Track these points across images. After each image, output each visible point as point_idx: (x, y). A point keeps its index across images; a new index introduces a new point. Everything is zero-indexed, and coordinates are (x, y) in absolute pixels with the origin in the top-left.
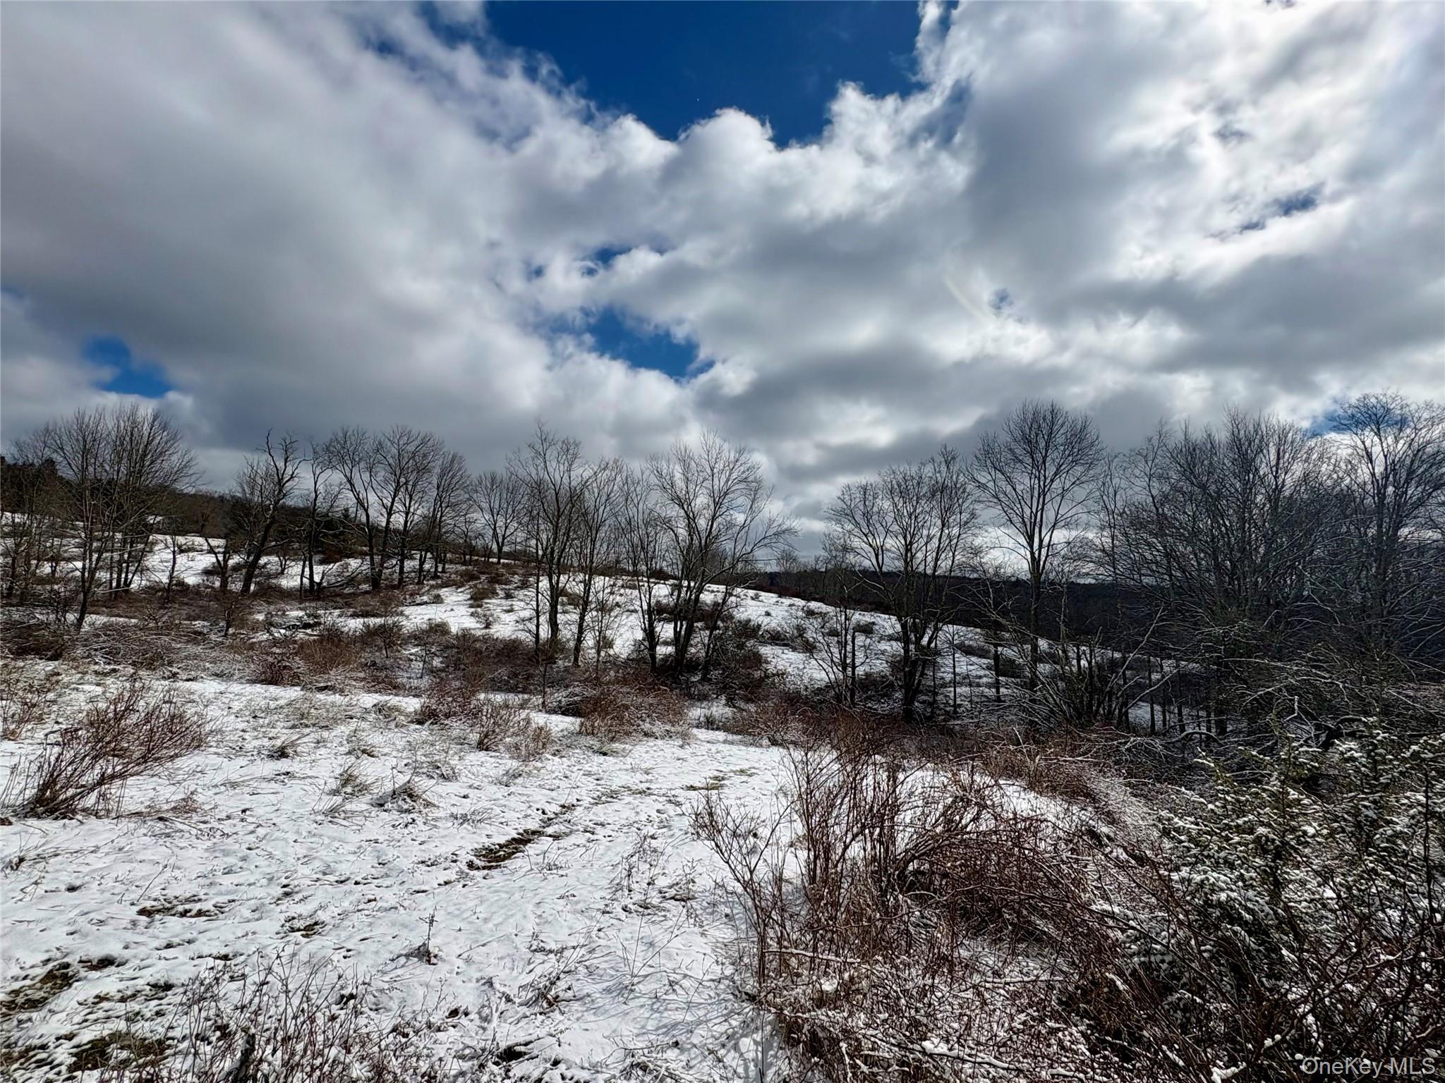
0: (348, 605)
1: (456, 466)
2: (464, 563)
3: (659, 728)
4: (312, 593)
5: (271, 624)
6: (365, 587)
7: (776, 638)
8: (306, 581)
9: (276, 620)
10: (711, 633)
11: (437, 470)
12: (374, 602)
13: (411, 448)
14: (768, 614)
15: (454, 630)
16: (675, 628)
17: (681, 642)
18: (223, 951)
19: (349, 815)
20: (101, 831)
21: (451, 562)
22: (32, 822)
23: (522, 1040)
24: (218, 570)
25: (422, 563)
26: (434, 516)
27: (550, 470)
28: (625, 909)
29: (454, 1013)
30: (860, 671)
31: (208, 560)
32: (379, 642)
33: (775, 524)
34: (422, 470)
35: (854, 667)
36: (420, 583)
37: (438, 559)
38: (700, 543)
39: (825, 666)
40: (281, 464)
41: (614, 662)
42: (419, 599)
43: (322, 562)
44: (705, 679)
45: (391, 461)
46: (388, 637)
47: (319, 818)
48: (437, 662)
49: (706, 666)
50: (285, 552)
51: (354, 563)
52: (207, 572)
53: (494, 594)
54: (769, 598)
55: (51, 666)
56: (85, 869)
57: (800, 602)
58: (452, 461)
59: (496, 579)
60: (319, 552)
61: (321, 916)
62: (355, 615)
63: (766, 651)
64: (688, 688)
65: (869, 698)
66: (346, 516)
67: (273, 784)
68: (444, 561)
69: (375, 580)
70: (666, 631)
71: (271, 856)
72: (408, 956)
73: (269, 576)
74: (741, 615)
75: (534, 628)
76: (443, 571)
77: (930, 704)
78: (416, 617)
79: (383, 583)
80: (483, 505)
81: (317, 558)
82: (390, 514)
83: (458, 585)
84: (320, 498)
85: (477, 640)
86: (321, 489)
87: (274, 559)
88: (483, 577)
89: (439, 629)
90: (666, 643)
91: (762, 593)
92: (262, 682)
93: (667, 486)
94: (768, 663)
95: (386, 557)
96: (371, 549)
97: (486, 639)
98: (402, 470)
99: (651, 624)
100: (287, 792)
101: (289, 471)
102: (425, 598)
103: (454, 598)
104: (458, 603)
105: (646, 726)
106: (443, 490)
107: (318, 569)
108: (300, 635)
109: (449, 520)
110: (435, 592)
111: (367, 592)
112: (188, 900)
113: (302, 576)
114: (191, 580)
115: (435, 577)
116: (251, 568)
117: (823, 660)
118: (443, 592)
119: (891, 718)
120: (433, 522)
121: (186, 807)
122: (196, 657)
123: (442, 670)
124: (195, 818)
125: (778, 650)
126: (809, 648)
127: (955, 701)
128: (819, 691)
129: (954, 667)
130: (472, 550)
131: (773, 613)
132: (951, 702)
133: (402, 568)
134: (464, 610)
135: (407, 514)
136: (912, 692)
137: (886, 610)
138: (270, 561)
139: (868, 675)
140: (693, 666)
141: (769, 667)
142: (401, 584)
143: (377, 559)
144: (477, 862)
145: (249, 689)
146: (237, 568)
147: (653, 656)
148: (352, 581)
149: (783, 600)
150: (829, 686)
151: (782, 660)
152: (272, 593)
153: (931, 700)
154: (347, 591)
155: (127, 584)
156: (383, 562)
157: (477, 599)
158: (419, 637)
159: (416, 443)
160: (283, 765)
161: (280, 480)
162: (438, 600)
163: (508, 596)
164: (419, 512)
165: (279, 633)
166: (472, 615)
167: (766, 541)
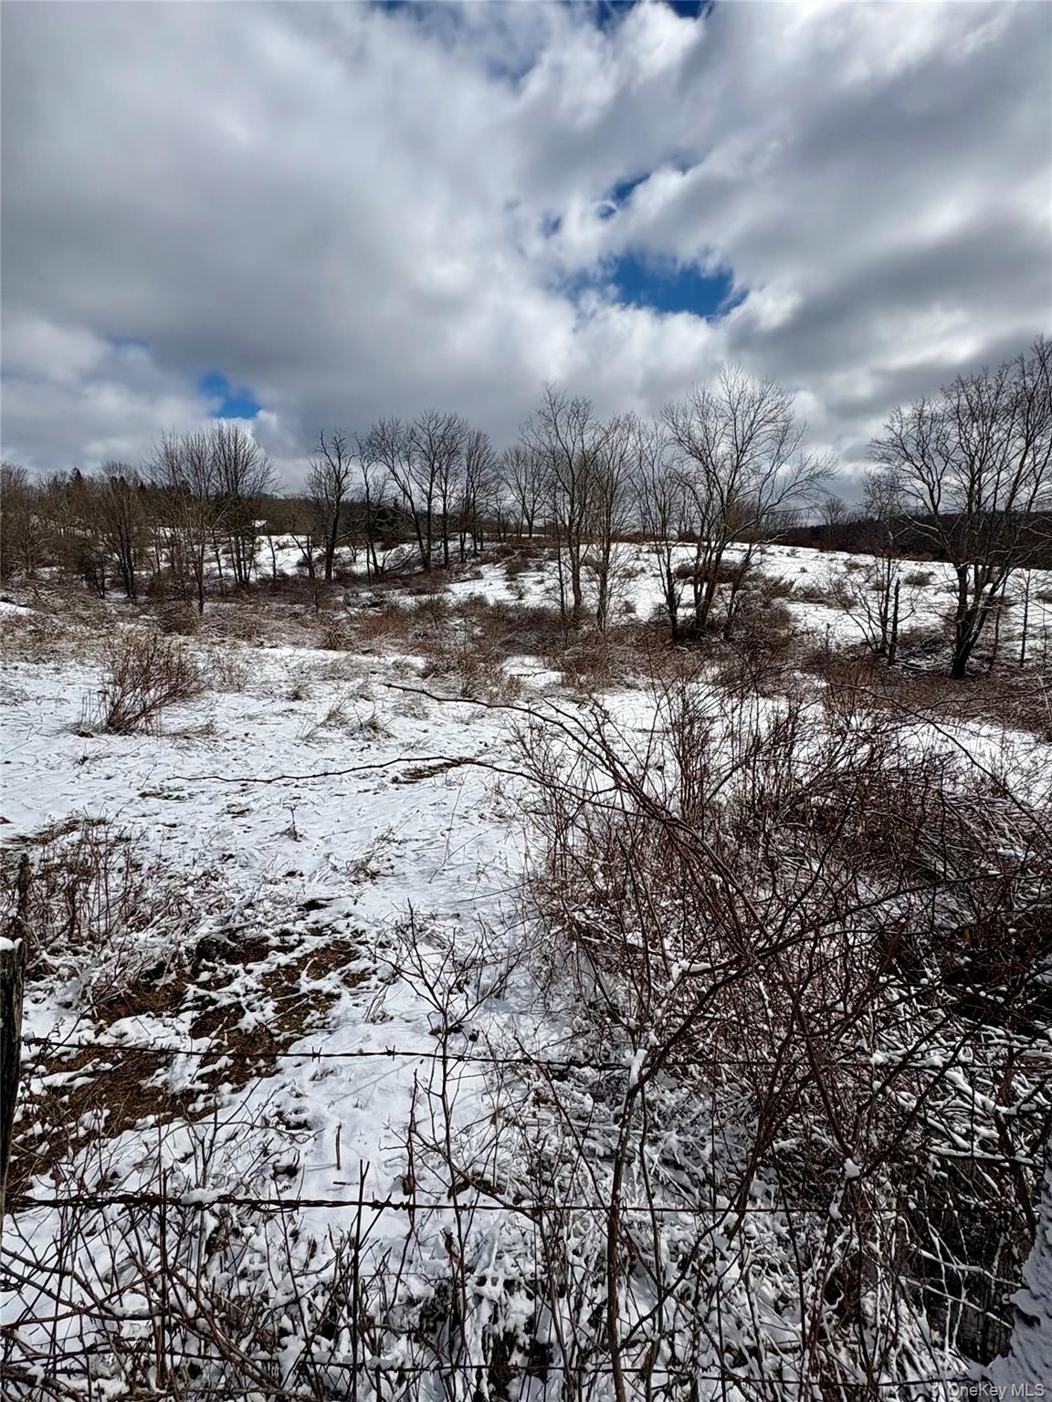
0: (406, 585)
1: (481, 444)
2: (499, 541)
3: (643, 680)
4: (378, 577)
5: (349, 605)
6: (419, 568)
7: (811, 596)
8: (372, 566)
9: (352, 600)
10: (734, 593)
11: (465, 451)
12: (426, 581)
13: (440, 432)
14: (804, 570)
15: (491, 602)
16: (696, 590)
17: (702, 605)
18: (173, 822)
19: (320, 741)
20: (146, 744)
21: (488, 540)
22: (106, 736)
23: (325, 896)
24: (306, 562)
25: (462, 543)
26: (468, 497)
27: (562, 436)
28: (481, 816)
29: (291, 874)
30: (903, 626)
31: (297, 555)
32: (430, 616)
33: (808, 467)
34: (452, 452)
35: (896, 622)
36: (463, 561)
37: (476, 538)
38: (722, 498)
39: (861, 621)
40: (336, 461)
41: (634, 625)
42: (462, 576)
43: (383, 549)
44: (728, 639)
45: (424, 447)
46: (435, 611)
47: (298, 741)
48: (477, 631)
49: (727, 626)
50: (352, 543)
51: (407, 547)
52: (300, 564)
53: (527, 568)
54: (807, 554)
55: (182, 639)
56: (122, 767)
57: (845, 556)
58: (478, 440)
59: (527, 554)
60: (378, 540)
61: (253, 805)
62: (411, 594)
63: (796, 609)
64: (710, 648)
65: (913, 655)
66: (396, 505)
67: (280, 718)
68: (481, 540)
69: (425, 561)
70: (687, 593)
71: (247, 765)
72: (282, 833)
73: (345, 564)
74: (771, 571)
75: (558, 596)
76: (482, 550)
77: (990, 660)
78: (459, 591)
79: (433, 564)
80: (511, 482)
81: (378, 545)
82: (430, 500)
83: (495, 561)
84: (371, 492)
85: (509, 609)
86: (371, 482)
87: (346, 549)
88: (517, 552)
89: (478, 602)
90: (688, 605)
91: (800, 549)
92: (324, 648)
93: (683, 439)
94: (796, 620)
95: (432, 539)
96: (419, 534)
97: (518, 609)
98: (435, 455)
99: (671, 587)
100: (289, 723)
101: (343, 468)
102: (468, 575)
103: (492, 574)
104: (496, 578)
105: (630, 679)
106: (473, 471)
107: (380, 555)
108: (371, 612)
109: (481, 499)
110: (477, 569)
111: (420, 573)
112: (176, 790)
113: (368, 561)
114: (290, 571)
115: (475, 555)
116: (329, 558)
117: (859, 615)
118: (483, 569)
119: (936, 674)
120: (468, 504)
121: (208, 730)
122: (280, 630)
123: (483, 638)
124: (211, 737)
125: (811, 608)
126: (847, 604)
127: (1023, 655)
128: (853, 648)
129: (1026, 616)
130: (505, 526)
131: (809, 569)
132: (1018, 657)
133: (446, 548)
134: (501, 584)
135: (445, 498)
136: (964, 645)
137: (941, 557)
138: (344, 551)
139: (913, 631)
140: (714, 627)
141: (799, 625)
142: (447, 564)
143: (425, 542)
144: (402, 778)
145: (313, 652)
146: (319, 559)
147: (674, 619)
148: (407, 564)
149: (824, 555)
150: (866, 643)
151: (811, 617)
152: (347, 579)
153: (991, 655)
154: (404, 573)
155: (247, 578)
156: (429, 545)
157: (512, 574)
158: (461, 610)
159: (444, 426)
160: (295, 705)
161: (338, 477)
162: (478, 576)
163: (540, 568)
164: (455, 495)
165: (354, 611)
166: (508, 588)
167: (797, 488)
